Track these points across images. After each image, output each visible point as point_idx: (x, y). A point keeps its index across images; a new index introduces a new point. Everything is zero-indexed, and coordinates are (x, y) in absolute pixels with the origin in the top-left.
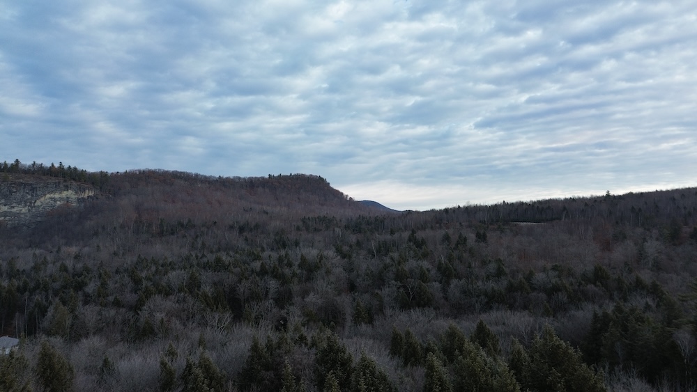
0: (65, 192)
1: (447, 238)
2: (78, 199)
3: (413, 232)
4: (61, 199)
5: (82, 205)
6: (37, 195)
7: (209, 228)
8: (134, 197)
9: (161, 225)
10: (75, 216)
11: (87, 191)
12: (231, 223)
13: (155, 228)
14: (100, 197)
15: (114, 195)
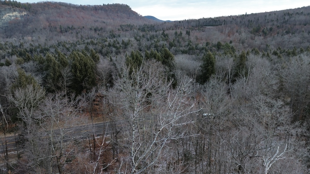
0: (14, 13)
1: (176, 33)
2: (21, 16)
3: (164, 31)
4: (13, 16)
5: (23, 19)
6: (2, 14)
7: (81, 29)
8: (44, 15)
9: (61, 28)
10: (21, 24)
11: (23, 12)
12: (90, 27)
13: (58, 29)
14: (29, 15)
15: (35, 14)
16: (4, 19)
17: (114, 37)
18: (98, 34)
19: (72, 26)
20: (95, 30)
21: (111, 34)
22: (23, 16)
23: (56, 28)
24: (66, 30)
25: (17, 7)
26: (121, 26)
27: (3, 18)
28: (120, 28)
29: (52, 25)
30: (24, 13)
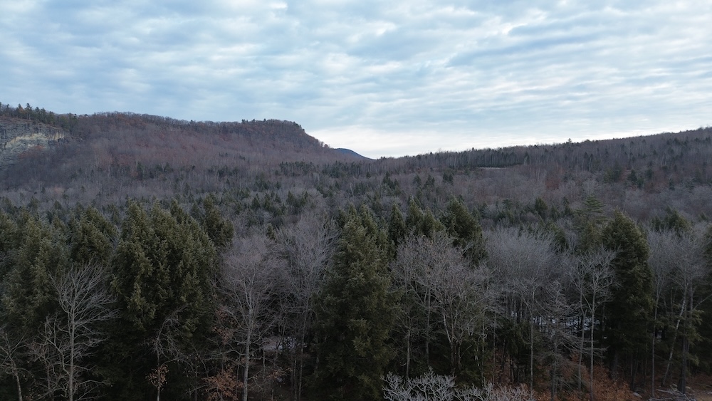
0: (35, 135)
1: (418, 180)
2: (49, 142)
3: (388, 175)
4: (32, 142)
5: (54, 148)
6: (6, 137)
7: (188, 172)
8: (106, 141)
9: (139, 169)
10: (48, 159)
11: (57, 134)
12: (209, 168)
13: (133, 171)
14: (71, 140)
15: (85, 138)
16: (9, 149)
17: (266, 187)
18: (228, 182)
19: (168, 165)
20: (221, 174)
21: (259, 181)
22: (54, 141)
23: (128, 169)
24: (151, 173)
25: (43, 121)
26: (281, 165)
27: (6, 147)
28: (279, 169)
29: (119, 163)
30: (59, 136)
